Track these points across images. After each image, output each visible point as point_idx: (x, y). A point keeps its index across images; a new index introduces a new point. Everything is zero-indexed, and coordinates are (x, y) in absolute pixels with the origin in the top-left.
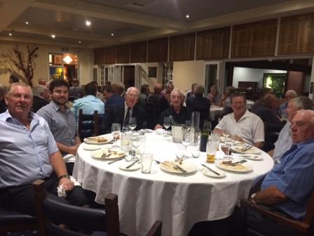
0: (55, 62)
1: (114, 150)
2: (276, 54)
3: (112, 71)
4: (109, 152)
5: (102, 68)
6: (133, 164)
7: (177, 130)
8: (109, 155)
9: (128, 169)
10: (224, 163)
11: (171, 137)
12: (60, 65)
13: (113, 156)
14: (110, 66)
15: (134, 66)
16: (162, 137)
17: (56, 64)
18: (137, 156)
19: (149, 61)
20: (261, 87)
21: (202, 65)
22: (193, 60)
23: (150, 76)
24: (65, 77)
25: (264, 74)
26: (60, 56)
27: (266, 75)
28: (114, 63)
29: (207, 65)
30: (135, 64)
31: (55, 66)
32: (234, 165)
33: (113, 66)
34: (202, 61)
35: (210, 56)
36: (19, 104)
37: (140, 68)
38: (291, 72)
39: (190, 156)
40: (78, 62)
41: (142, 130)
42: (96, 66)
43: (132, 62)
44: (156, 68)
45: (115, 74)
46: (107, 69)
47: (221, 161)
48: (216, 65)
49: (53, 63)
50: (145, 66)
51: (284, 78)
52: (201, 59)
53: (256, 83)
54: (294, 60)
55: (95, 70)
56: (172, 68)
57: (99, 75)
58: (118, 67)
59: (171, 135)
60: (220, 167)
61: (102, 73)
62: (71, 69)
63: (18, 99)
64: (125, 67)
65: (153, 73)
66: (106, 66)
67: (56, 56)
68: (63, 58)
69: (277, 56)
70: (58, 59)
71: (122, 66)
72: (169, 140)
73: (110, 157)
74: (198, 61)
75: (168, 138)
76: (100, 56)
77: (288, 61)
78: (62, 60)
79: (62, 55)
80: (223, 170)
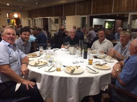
0: (10, 17)
1: (41, 60)
2: (113, 12)
3: (38, 21)
4: (39, 61)
5: (33, 19)
6: (51, 68)
7: (72, 49)
8: (39, 63)
9: (49, 71)
10: (96, 65)
11: (69, 52)
12: (13, 18)
13: (40, 64)
14: (36, 19)
15: (48, 18)
16: (64, 52)
17: (11, 18)
18: (53, 63)
19: (54, 16)
20: (104, 27)
21: (79, 17)
22: (75, 15)
23: (55, 23)
24: (15, 24)
25: (105, 21)
26: (12, 14)
27: (106, 22)
28: (38, 17)
29: (81, 18)
30: (48, 17)
31: (10, 19)
32: (101, 65)
33: (38, 18)
34: (79, 16)
35: (83, 13)
36: (10, 39)
37: (51, 19)
38: (117, 20)
39: (79, 61)
40: (21, 17)
41: (54, 49)
42: (30, 19)
43: (46, 17)
44: (58, 19)
45: (39, 22)
46: (35, 20)
47: (95, 64)
48: (86, 17)
49: (9, 17)
50: (53, 18)
51: (114, 23)
52: (79, 15)
53: (102, 25)
54: (119, 15)
55: (29, 21)
56: (65, 19)
57: (31, 23)
58: (40, 19)
59: (69, 51)
60: (95, 67)
61: (33, 22)
62: (18, 20)
63: (9, 36)
64: (43, 19)
65: (56, 21)
66: (34, 19)
67: (10, 14)
68: (13, 15)
69: (113, 13)
70: (11, 15)
71: (42, 19)
72: (67, 54)
73: (39, 64)
74: (77, 16)
75: (67, 52)
76: (31, 14)
77: (116, 15)
78: (13, 16)
79: (13, 13)
80: (97, 68)
